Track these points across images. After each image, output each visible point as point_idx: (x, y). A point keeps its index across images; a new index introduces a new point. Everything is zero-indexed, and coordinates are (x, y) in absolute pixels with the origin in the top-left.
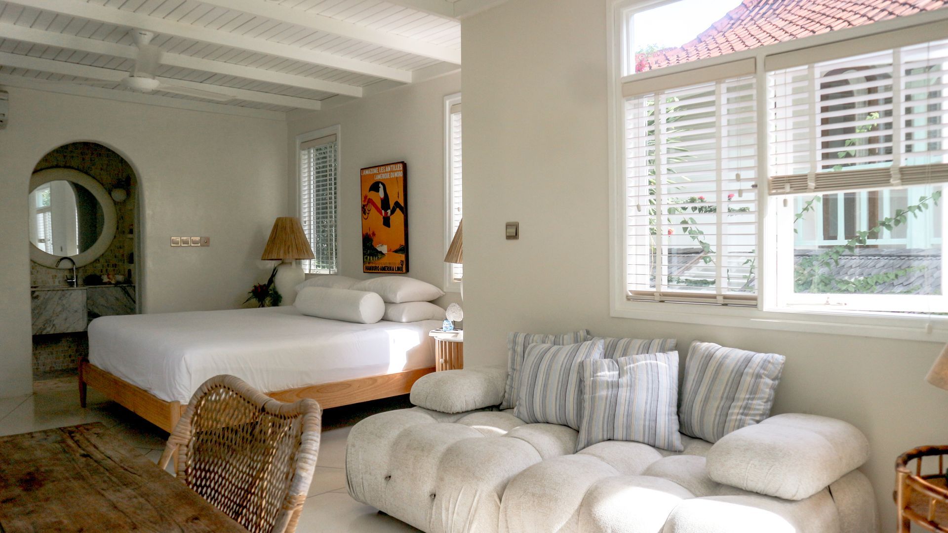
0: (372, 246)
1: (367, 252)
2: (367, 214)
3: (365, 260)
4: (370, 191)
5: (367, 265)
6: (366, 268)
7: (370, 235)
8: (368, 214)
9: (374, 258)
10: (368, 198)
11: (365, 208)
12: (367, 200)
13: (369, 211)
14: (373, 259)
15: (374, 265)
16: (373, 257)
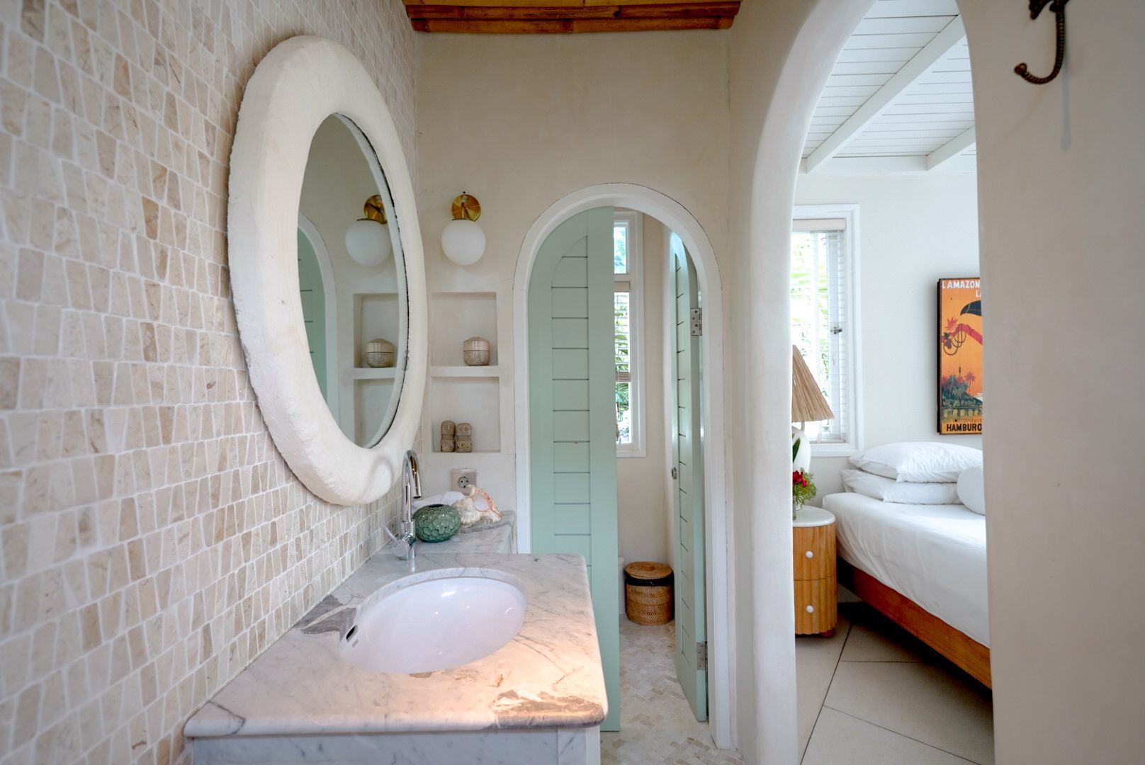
0: (965, 394)
1: (952, 404)
2: (954, 349)
3: (946, 415)
4: (963, 312)
5: (952, 423)
6: (948, 428)
7: (960, 378)
8: (958, 347)
9: (970, 412)
10: (958, 323)
11: (950, 337)
12: (955, 326)
13: (958, 342)
14: (967, 414)
15: (969, 423)
16: (967, 410)
